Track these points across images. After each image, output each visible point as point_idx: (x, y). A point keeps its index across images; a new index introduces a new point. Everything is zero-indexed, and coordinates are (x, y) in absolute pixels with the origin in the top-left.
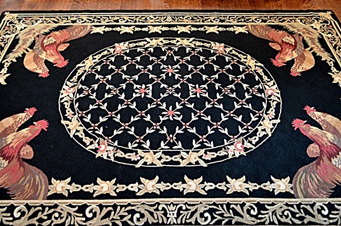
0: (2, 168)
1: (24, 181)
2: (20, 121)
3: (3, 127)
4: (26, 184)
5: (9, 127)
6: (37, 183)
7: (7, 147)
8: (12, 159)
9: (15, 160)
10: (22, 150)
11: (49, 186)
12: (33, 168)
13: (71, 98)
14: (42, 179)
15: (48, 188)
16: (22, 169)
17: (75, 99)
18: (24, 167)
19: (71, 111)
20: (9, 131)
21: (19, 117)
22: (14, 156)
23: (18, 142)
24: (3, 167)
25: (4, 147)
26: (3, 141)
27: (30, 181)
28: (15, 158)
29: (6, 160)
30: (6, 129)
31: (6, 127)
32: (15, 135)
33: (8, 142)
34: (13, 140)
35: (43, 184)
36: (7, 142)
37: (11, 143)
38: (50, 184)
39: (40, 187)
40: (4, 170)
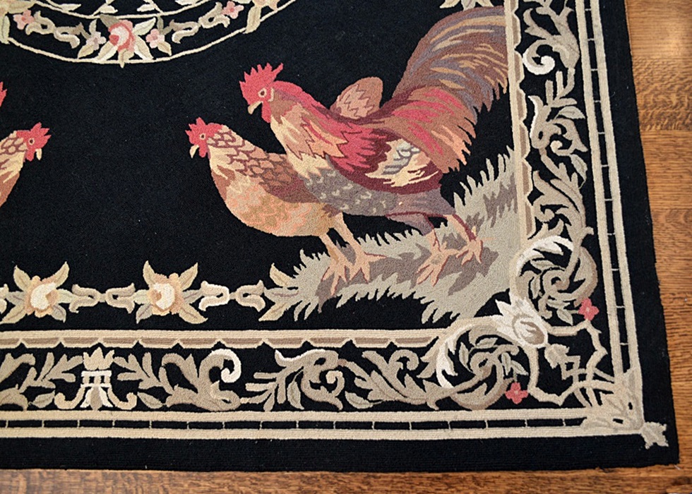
0: (415, 150)
1: (453, 78)
2: (244, 157)
3: (264, 202)
4: (462, 70)
5: (265, 182)
6: (458, 41)
7: (342, 163)
8: (381, 132)
9: (389, 123)
10: (350, 115)
11: (465, 9)
12: (413, 64)
13: (155, 27)
14: (446, 31)
15: (470, 10)
16: (415, 95)
17: (162, 13)
18: (408, 92)
19: (209, 15)
20: (284, 177)
21: (226, 166)
22: (374, 131)
23: (324, 135)
24: (409, 150)
25: (342, 171)
26: (321, 181)
27: (452, 63)
28: (380, 126)
29: (389, 149)
30: (272, 190)
31: (264, 194)
32: (299, 155)
33: (324, 164)
34: (314, 155)
35: (460, 24)
36: (321, 170)
37: (325, 156)
38: (459, 7)
39: (469, 31)
40: (420, 143)
